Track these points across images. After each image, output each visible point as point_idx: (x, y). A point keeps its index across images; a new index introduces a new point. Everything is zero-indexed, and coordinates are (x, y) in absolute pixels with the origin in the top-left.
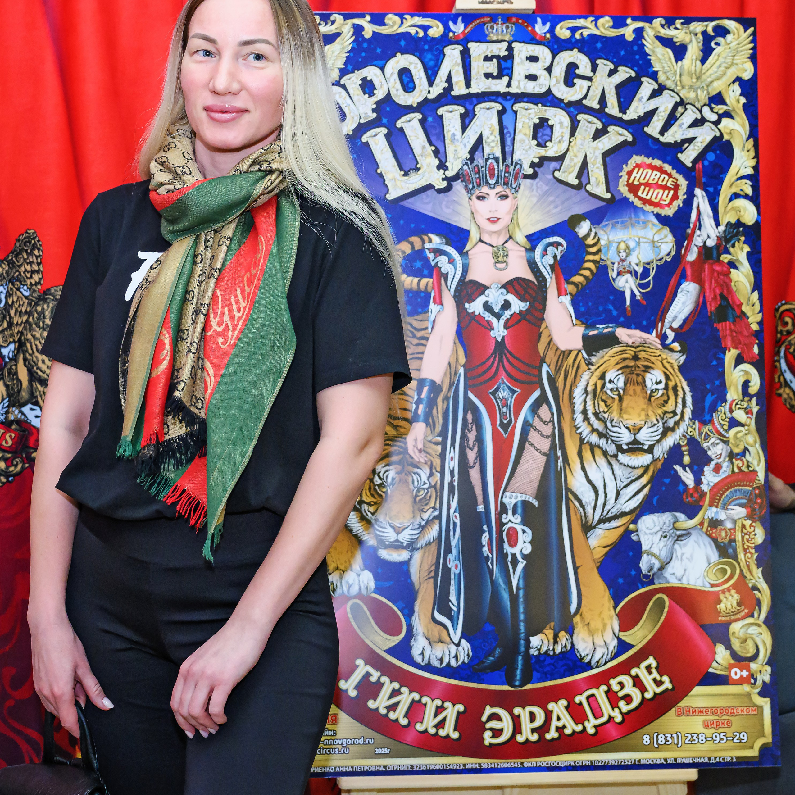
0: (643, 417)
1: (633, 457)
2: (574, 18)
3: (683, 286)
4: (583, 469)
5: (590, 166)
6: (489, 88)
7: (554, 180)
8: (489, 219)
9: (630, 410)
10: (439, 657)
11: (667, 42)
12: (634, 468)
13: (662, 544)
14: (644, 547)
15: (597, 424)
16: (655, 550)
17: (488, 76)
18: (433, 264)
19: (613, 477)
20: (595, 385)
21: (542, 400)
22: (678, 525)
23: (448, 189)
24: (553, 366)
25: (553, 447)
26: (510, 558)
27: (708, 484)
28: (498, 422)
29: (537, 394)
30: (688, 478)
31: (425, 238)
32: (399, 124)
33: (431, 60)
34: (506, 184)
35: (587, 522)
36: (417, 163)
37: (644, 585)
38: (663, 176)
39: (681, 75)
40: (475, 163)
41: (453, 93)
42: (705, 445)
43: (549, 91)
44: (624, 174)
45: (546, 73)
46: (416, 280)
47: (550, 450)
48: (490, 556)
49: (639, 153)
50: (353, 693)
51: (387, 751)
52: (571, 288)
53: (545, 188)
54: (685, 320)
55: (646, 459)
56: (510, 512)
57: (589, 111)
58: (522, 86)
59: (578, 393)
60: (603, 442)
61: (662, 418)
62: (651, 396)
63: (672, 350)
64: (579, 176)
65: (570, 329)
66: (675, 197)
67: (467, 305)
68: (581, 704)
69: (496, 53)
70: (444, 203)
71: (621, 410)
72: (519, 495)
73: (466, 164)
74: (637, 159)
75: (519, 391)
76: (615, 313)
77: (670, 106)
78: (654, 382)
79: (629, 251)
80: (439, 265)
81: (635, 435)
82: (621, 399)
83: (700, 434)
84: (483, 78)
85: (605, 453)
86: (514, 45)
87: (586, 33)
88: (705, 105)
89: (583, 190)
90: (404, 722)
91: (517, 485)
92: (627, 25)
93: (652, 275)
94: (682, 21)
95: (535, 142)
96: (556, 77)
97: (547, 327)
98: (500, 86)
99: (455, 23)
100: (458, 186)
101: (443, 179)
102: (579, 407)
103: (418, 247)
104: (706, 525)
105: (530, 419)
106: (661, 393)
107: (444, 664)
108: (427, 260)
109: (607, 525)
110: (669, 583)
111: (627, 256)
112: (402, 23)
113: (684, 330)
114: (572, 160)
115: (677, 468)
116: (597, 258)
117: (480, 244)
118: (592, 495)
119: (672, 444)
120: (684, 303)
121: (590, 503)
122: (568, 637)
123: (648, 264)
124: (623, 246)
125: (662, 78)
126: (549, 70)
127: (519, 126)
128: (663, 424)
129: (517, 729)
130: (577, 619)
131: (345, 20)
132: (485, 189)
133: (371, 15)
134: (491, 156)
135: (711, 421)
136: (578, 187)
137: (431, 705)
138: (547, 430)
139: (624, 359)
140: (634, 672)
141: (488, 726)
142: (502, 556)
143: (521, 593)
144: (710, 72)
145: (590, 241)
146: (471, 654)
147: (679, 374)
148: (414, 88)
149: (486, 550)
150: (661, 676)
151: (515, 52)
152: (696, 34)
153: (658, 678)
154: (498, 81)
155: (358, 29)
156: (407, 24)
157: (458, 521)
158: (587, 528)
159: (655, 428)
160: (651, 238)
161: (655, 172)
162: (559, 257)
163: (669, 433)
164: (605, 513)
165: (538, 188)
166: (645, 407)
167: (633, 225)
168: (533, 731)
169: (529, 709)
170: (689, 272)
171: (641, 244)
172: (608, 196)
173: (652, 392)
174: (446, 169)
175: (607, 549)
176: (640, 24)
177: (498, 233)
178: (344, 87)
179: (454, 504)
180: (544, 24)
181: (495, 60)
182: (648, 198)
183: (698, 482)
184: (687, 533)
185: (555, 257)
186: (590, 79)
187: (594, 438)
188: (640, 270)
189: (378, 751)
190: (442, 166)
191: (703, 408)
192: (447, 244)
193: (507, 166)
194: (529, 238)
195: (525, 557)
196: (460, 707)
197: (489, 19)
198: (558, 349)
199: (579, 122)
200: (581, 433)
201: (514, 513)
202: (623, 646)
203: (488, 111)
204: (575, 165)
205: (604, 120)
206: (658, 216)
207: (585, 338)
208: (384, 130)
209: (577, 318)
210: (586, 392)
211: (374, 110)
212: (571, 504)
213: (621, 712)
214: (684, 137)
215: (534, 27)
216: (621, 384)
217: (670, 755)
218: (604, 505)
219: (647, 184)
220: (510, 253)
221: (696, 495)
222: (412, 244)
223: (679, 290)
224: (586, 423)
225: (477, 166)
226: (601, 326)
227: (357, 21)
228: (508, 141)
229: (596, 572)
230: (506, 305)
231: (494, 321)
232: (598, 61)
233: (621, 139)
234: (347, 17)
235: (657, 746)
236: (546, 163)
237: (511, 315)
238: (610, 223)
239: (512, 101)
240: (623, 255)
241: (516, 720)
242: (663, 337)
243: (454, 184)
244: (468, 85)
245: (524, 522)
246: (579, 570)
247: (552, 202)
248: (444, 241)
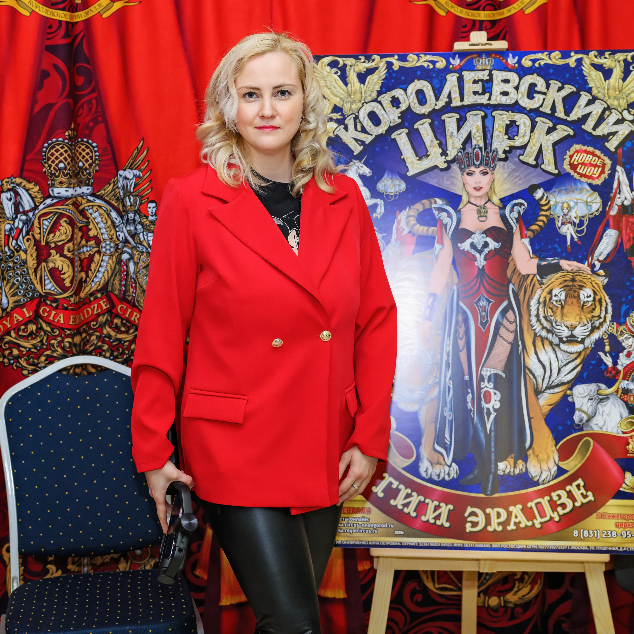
0: (578, 319)
1: (570, 346)
2: (535, 53)
3: (607, 232)
4: (536, 353)
5: (544, 152)
6: (476, 101)
7: (519, 162)
8: (475, 188)
9: (568, 314)
10: (437, 473)
11: (598, 67)
12: (571, 353)
13: (589, 404)
14: (577, 406)
15: (546, 324)
16: (584, 408)
17: (475, 93)
18: (437, 217)
19: (556, 359)
20: (545, 298)
21: (509, 307)
22: (600, 392)
23: (448, 168)
24: (516, 285)
25: (516, 338)
26: (485, 411)
27: (622, 365)
28: (479, 322)
29: (505, 303)
30: (608, 361)
31: (432, 201)
32: (416, 126)
33: (437, 83)
34: (487, 164)
35: (538, 388)
36: (428, 152)
37: (576, 431)
38: (594, 158)
39: (608, 90)
40: (466, 151)
41: (452, 105)
42: (620, 339)
43: (517, 103)
44: (567, 157)
45: (514, 90)
46: (426, 228)
47: (514, 340)
48: (472, 409)
49: (578, 143)
50: (381, 495)
51: (402, 533)
52: (529, 233)
53: (513, 167)
54: (608, 255)
55: (579, 348)
56: (486, 381)
57: (544, 115)
58: (498, 99)
59: (533, 303)
60: (550, 336)
61: (591, 321)
62: (583, 305)
63: (599, 275)
64: (536, 159)
65: (528, 261)
66: (603, 172)
67: (459, 245)
68: (531, 508)
69: (481, 77)
70: (445, 178)
71: (563, 314)
72: (492, 370)
73: (460, 152)
74: (577, 147)
75: (494, 301)
76: (559, 250)
77: (600, 111)
78: (586, 296)
79: (570, 209)
80: (441, 218)
81: (572, 331)
82: (563, 307)
83: (617, 331)
84: (472, 95)
85: (551, 343)
86: (493, 72)
87: (542, 63)
88: (625, 109)
89: (539, 168)
90: (414, 514)
91: (491, 363)
92: (570, 57)
93: (586, 224)
94: (609, 53)
95: (507, 137)
96: (522, 93)
97: (513, 259)
98: (483, 100)
99: (454, 58)
100: (455, 167)
101: (445, 162)
102: (534, 312)
103: (427, 207)
104: (620, 392)
105: (500, 320)
106: (590, 303)
107: (441, 479)
108: (433, 215)
109: (552, 391)
110: (593, 430)
111: (568, 212)
112: (419, 60)
113: (607, 262)
114: (531, 148)
115: (601, 354)
116: (547, 213)
117: (469, 204)
118: (542, 370)
119: (597, 338)
120: (607, 243)
121: (540, 376)
122: (523, 463)
123: (583, 217)
124: (566, 205)
125: (594, 91)
126: (517, 88)
127: (496, 126)
128: (592, 324)
129: (488, 522)
130: (530, 452)
131: (381, 58)
132: (473, 168)
133: (398, 55)
134: (477, 147)
135: (625, 323)
136: (536, 166)
137: (431, 504)
138: (512, 327)
139: (565, 281)
140: (568, 488)
141: (469, 519)
142: (480, 409)
143: (493, 434)
144: (629, 87)
145: (543, 202)
146: (458, 472)
147: (603, 291)
148: (426, 102)
149: (469, 405)
150: (587, 492)
151: (494, 77)
152: (619, 61)
153: (585, 493)
154: (482, 96)
155: (390, 65)
156: (422, 60)
157: (451, 386)
158: (538, 392)
159: (586, 327)
160: (585, 199)
161: (589, 156)
162: (522, 213)
163: (596, 330)
164: (550, 383)
165: (508, 167)
166: (579, 312)
167: (573, 191)
168: (499, 524)
169: (496, 510)
170: (611, 223)
171: (579, 204)
172: (556, 172)
173: (584, 303)
174: (447, 155)
175: (551, 407)
176: (580, 56)
177: (481, 197)
178: (380, 103)
179: (449, 374)
180: (514, 57)
181: (480, 83)
182: (584, 173)
183: (615, 363)
184: (607, 397)
185: (519, 213)
186: (545, 94)
187: (544, 333)
188: (577, 221)
189: (397, 532)
190: (444, 153)
191: (620, 314)
192: (447, 204)
193: (488, 153)
194: (501, 200)
195: (495, 410)
196: (451, 507)
197: (476, 55)
198: (520, 274)
199: (537, 122)
200: (535, 330)
201: (489, 381)
202: (561, 471)
203: (475, 117)
204: (534, 151)
205: (554, 121)
206: (590, 185)
207: (539, 267)
208: (406, 131)
209: (533, 253)
210: (539, 303)
211: (399, 118)
212: (527, 377)
213: (558, 514)
214: (610, 131)
215: (507, 60)
216: (563, 297)
217: (592, 545)
218: (550, 378)
219: (583, 164)
220: (489, 211)
221: (614, 372)
222: (423, 205)
223: (604, 235)
224: (538, 323)
225: (468, 153)
226: (550, 259)
227: (389, 59)
228: (489, 136)
229: (543, 422)
230: (486, 245)
231: (477, 255)
232: (551, 82)
233: (566, 133)
234: (382, 57)
235: (582, 538)
236: (514, 151)
237: (489, 252)
238: (557, 190)
239: (491, 110)
240: (566, 211)
241: (488, 517)
242: (592, 266)
243: (452, 165)
244: (462, 100)
245: (495, 388)
246: (532, 420)
247: (517, 177)
248: (445, 202)
